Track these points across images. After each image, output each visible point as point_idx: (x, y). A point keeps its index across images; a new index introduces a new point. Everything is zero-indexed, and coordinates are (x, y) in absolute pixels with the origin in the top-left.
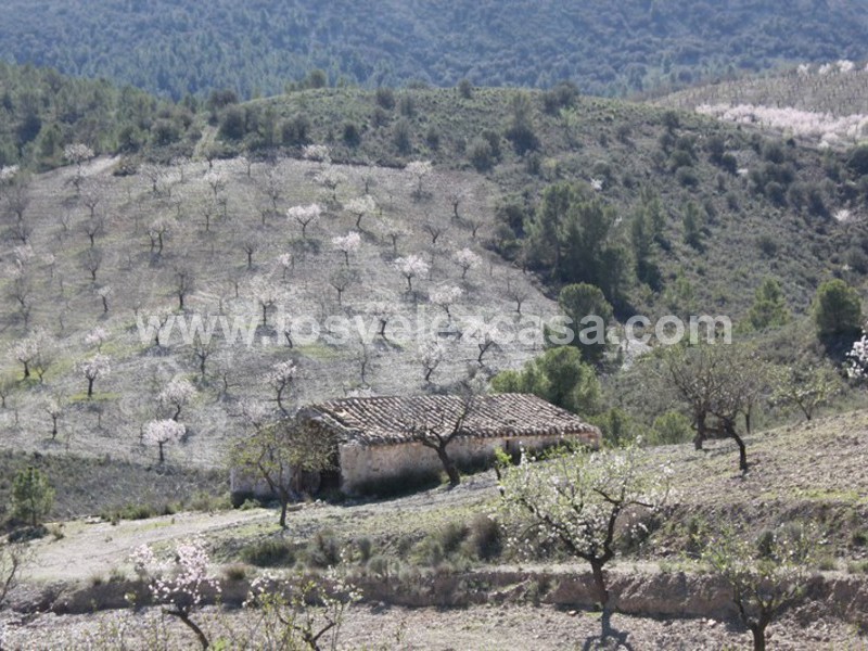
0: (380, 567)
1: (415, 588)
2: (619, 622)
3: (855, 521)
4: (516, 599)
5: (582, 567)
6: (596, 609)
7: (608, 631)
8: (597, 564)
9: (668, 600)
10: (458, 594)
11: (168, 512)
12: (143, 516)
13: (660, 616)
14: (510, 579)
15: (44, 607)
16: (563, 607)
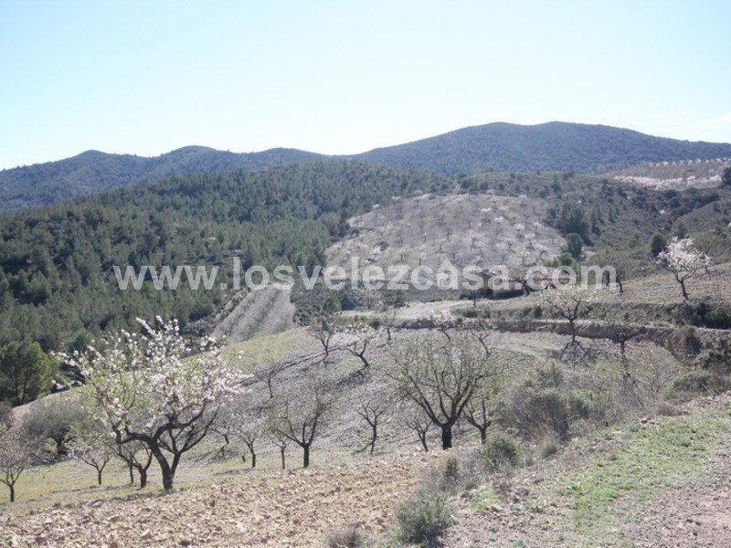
0: (504, 319)
1: (514, 326)
2: (578, 338)
3: (657, 310)
4: (545, 330)
5: (567, 321)
6: (571, 334)
7: (574, 340)
8: (571, 320)
9: (594, 333)
10: (527, 328)
11: (440, 300)
12: (433, 301)
13: (591, 337)
14: (543, 324)
15: (403, 327)
16: (560, 333)
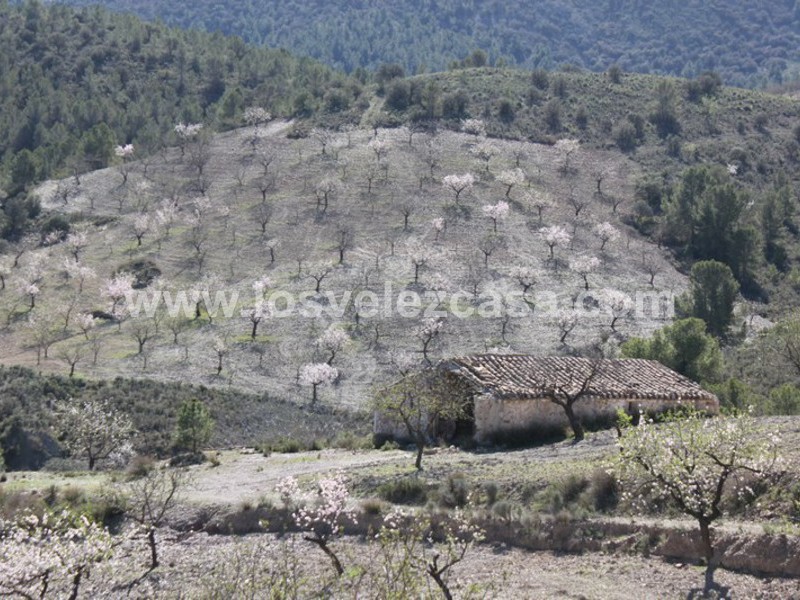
0: (504, 511)
1: (535, 532)
2: (722, 577)
4: (628, 549)
5: (691, 523)
6: (701, 564)
7: (710, 584)
8: (705, 522)
9: (769, 561)
10: (574, 541)
11: (315, 448)
12: (293, 450)
13: (761, 574)
14: (623, 530)
15: (198, 527)
16: (670, 559)
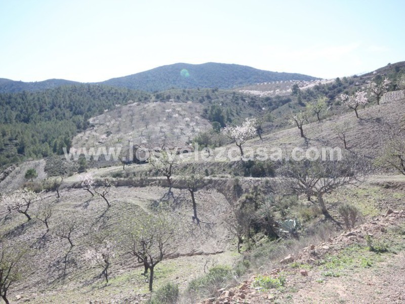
0: (131, 178)
1: (136, 182)
2: (173, 190)
3: (224, 166)
4: (155, 184)
5: (166, 178)
6: (169, 187)
7: (170, 191)
8: (168, 177)
9: (182, 185)
10: (144, 184)
13: (181, 188)
14: (155, 180)
15: (73, 187)
16: (162, 186)
